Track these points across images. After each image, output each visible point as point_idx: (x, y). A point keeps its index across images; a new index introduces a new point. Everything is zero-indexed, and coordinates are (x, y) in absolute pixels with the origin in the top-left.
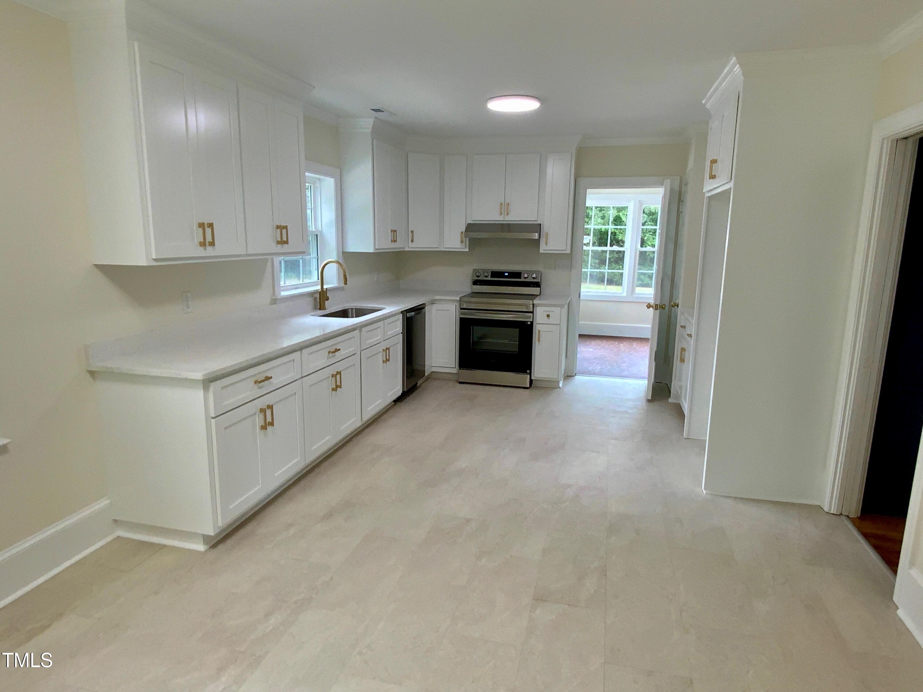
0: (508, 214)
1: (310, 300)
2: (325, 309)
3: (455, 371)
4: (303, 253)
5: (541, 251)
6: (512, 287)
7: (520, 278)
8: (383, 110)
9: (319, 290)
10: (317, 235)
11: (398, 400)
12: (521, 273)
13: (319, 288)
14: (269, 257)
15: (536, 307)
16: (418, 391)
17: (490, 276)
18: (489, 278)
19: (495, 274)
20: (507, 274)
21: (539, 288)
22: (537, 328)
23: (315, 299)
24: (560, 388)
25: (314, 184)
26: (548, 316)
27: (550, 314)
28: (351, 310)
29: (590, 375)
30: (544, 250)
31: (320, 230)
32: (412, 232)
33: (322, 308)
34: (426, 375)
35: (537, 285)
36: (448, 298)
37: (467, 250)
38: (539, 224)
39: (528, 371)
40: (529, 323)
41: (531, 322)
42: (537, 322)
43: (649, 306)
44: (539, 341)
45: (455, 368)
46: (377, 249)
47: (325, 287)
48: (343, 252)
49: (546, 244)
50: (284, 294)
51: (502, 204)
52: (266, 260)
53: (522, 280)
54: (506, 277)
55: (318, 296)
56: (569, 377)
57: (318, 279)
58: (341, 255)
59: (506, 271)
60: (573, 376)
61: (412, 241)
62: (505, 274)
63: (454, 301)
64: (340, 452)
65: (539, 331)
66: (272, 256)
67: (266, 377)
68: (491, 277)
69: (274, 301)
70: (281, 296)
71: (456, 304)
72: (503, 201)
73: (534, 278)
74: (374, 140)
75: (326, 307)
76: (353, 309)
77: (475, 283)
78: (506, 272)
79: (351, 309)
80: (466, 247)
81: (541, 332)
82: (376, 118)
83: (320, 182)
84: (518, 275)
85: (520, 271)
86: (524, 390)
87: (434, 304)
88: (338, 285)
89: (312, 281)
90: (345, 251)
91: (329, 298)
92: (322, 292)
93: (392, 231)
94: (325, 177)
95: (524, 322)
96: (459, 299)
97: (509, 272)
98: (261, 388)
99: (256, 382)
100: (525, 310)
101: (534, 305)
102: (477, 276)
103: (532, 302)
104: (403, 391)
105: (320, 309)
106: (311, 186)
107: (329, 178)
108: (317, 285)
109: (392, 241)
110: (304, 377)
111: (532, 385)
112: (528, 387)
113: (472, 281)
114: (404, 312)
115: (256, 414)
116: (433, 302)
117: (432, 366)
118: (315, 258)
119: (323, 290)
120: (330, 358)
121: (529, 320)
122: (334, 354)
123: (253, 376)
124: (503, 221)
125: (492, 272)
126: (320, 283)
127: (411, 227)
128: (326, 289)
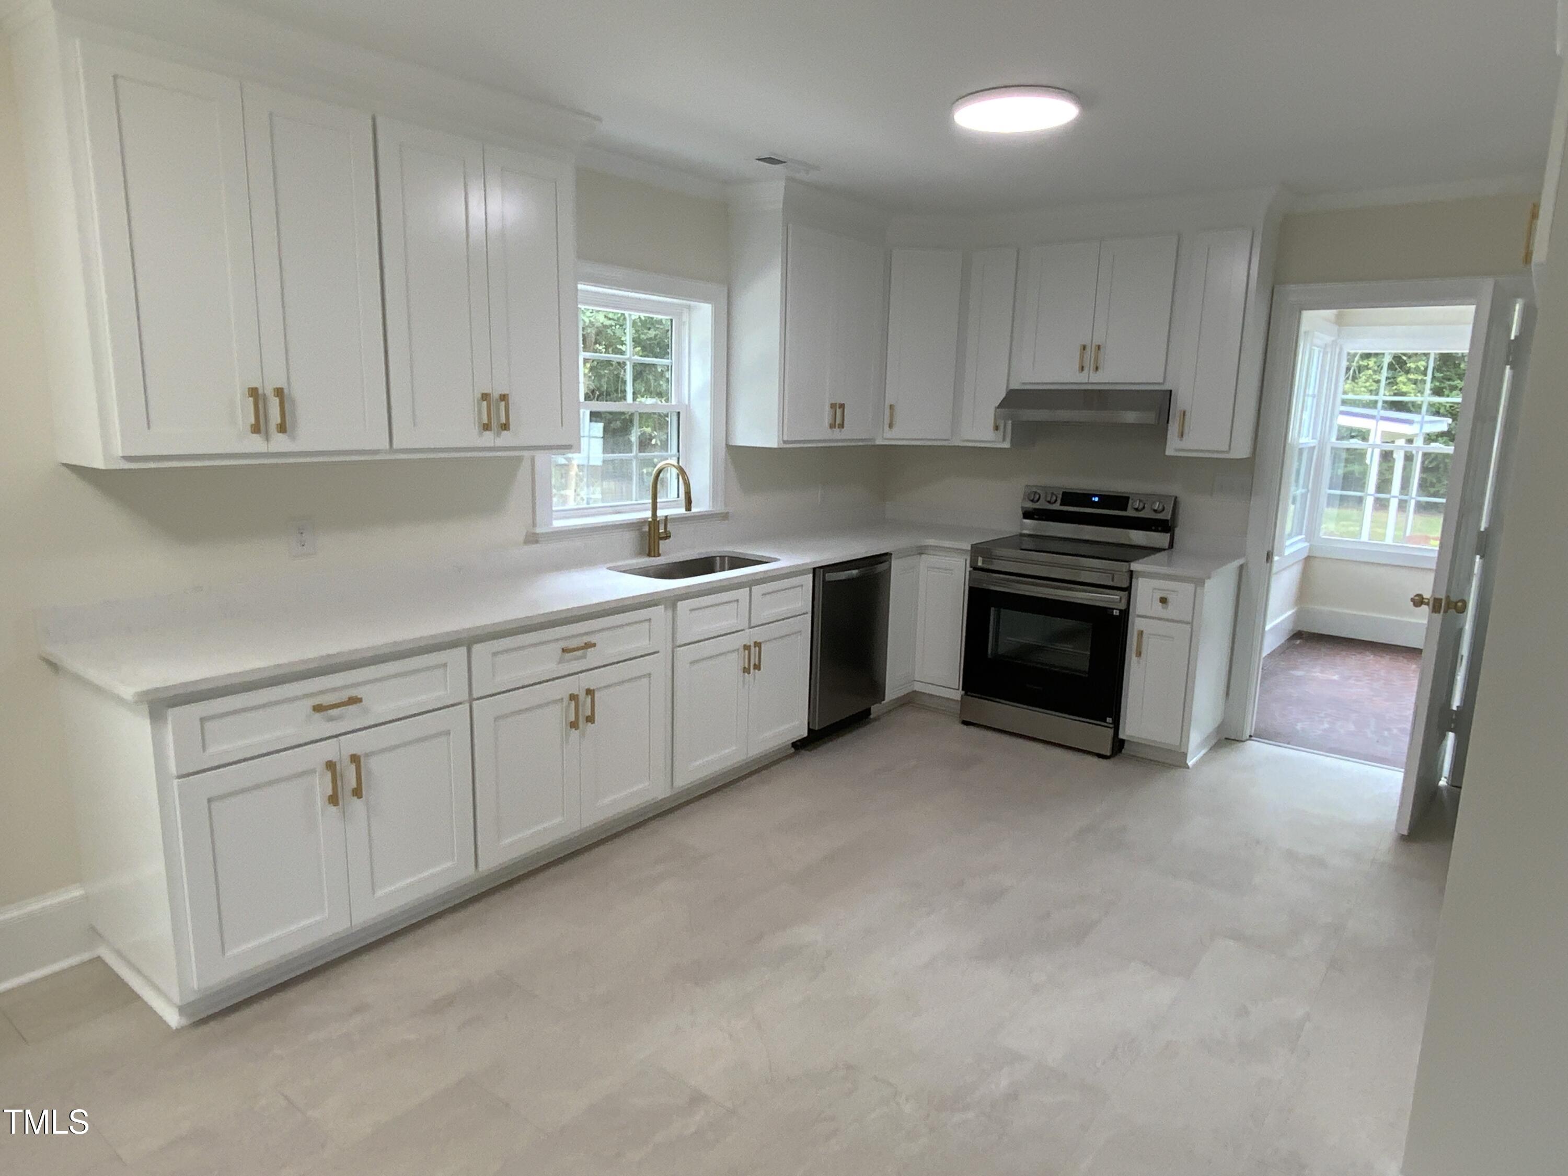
0: (1097, 368)
1: (629, 537)
2: (659, 555)
3: (957, 695)
4: (568, 448)
5: (1169, 452)
6: (1106, 528)
7: (1125, 510)
9: (648, 518)
10: (679, 413)
11: (800, 746)
12: (1127, 498)
13: (648, 514)
14: (526, 454)
15: (1137, 578)
16: (868, 726)
17: (1059, 501)
18: (1057, 507)
19: (1069, 497)
20: (1097, 499)
21: (1168, 535)
22: (1136, 624)
23: (642, 535)
24: (1188, 768)
25: (680, 315)
26: (1163, 601)
27: (1171, 597)
28: (720, 560)
29: (1289, 743)
30: (1176, 450)
31: (687, 402)
32: (891, 407)
33: (652, 554)
34: (887, 699)
35: (1166, 526)
36: (947, 544)
37: (1006, 445)
38: (1167, 391)
39: (1109, 720)
40: (1116, 613)
41: (1121, 611)
42: (1137, 613)
43: (1418, 601)
44: (1139, 654)
45: (958, 689)
46: (785, 442)
47: (661, 513)
48: (727, 446)
49: (1182, 435)
50: (558, 524)
51: (1084, 347)
52: (519, 459)
53: (1130, 513)
54: (1095, 505)
55: (646, 529)
56: (1233, 742)
57: (678, 497)
58: (722, 452)
59: (1095, 493)
60: (1242, 741)
61: (891, 426)
62: (1093, 499)
63: (962, 551)
64: (602, 849)
65: (1141, 633)
66: (531, 453)
67: (350, 699)
68: (1062, 504)
69: (533, 539)
70: (554, 528)
71: (965, 557)
72: (1087, 342)
73: (1155, 511)
74: (790, 226)
75: (660, 552)
76: (724, 557)
77: (1027, 515)
78: (1095, 496)
79: (716, 557)
80: (1004, 440)
81: (1145, 636)
82: (789, 178)
83: (689, 313)
84: (1120, 501)
85: (1127, 493)
86: (1101, 759)
87: (923, 556)
88: (711, 509)
89: (634, 502)
90: (730, 444)
91: (667, 536)
92: (654, 522)
93: (833, 406)
94: (696, 303)
95: (1105, 609)
96: (969, 548)
97: (1101, 495)
98: (331, 719)
99: (318, 708)
100: (1110, 583)
101: (1131, 572)
102: (1032, 501)
103: (1130, 567)
104: (809, 730)
105: (649, 555)
106: (671, 320)
107: (702, 304)
108: (646, 510)
109: (832, 426)
110: (478, 699)
111: (1123, 751)
112: (1108, 754)
113: (1022, 510)
114: (817, 570)
115: (312, 772)
116: (921, 551)
117: (915, 681)
118: (674, 456)
119: (658, 519)
120: (569, 661)
121: (1123, 606)
122: (579, 653)
123: (306, 696)
124: (1086, 383)
125: (1065, 494)
126: (650, 506)
127: (890, 400)
128: (664, 518)
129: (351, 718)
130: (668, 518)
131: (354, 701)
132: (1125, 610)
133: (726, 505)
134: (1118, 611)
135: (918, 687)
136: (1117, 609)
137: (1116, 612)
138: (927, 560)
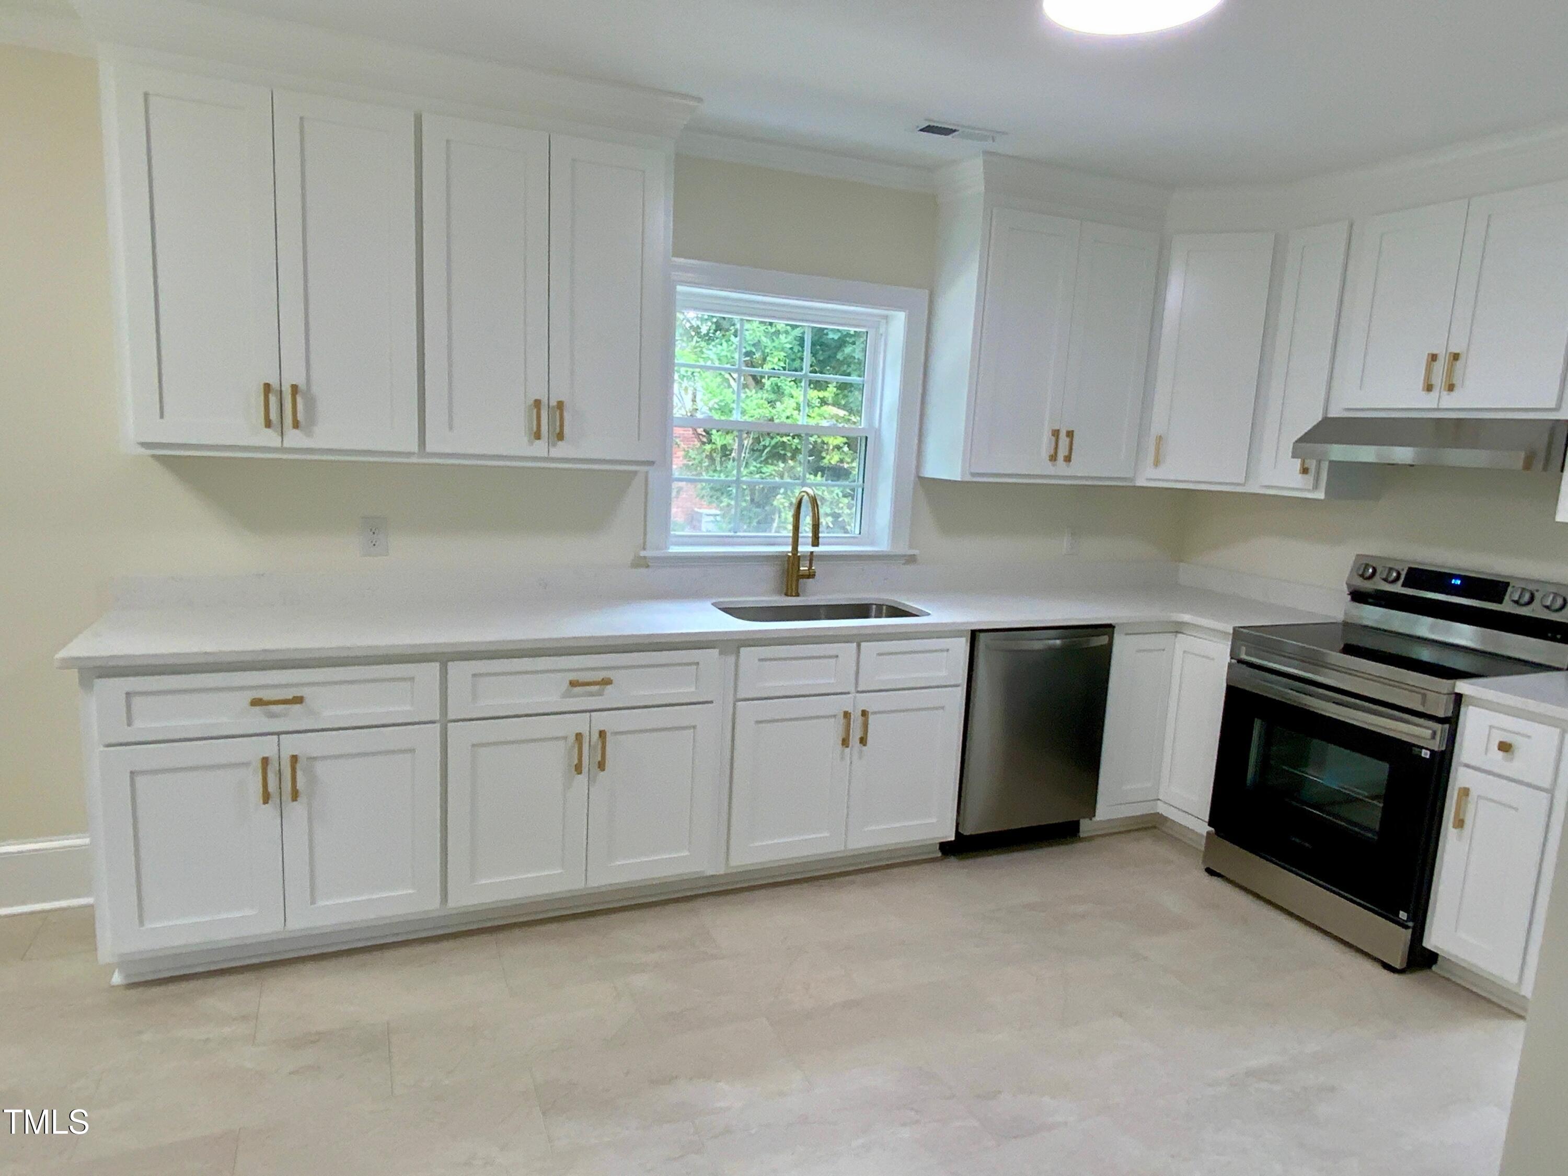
0: (1454, 388)
1: (770, 573)
2: (799, 595)
3: (1204, 829)
4: (648, 464)
5: (1559, 518)
7: (1501, 600)
8: (954, 128)
10: (866, 438)
12: (1505, 585)
13: (787, 549)
15: (1468, 706)
17: (1402, 580)
18: (1398, 588)
19: (1417, 577)
20: (1458, 582)
22: (1458, 777)
23: (781, 570)
25: (876, 326)
26: (1505, 747)
27: (1518, 743)
28: (877, 609)
31: (877, 425)
32: (1160, 439)
33: (792, 593)
34: (1103, 816)
36: (1207, 623)
37: (1320, 495)
38: (1562, 421)
39: (1406, 914)
41: (1433, 752)
42: (1465, 760)
44: (1460, 823)
45: (1206, 823)
46: (972, 475)
47: (804, 549)
48: (917, 477)
50: (674, 550)
51: (1432, 357)
53: (1508, 607)
54: (1455, 591)
58: (909, 483)
59: (1455, 571)
61: (1157, 462)
62: (1453, 581)
63: (1223, 634)
65: (1465, 792)
67: (293, 697)
68: (1404, 585)
69: (642, 562)
70: (670, 553)
71: (1225, 643)
72: (1437, 348)
74: (994, 214)
75: (801, 591)
77: (1358, 596)
78: (1456, 577)
79: (875, 604)
80: (1316, 487)
81: (1472, 797)
82: (986, 153)
83: (887, 322)
84: (1495, 589)
85: (1505, 577)
86: (1386, 972)
87: (1180, 635)
88: (889, 550)
89: (773, 534)
90: (922, 475)
91: (811, 575)
92: (794, 559)
93: (1056, 433)
94: (893, 312)
95: (1411, 745)
96: (1231, 631)
97: (1465, 576)
98: (272, 716)
99: (256, 702)
100: (1420, 709)
101: (1459, 699)
102: (1362, 576)
103: (1454, 688)
104: (958, 833)
105: (786, 595)
106: (867, 332)
107: (897, 313)
108: (786, 544)
109: (1053, 458)
110: (455, 721)
111: (1434, 968)
112: (1398, 966)
113: (1348, 588)
114: (977, 634)
115: (246, 764)
116: (1178, 629)
117: (1159, 799)
118: (860, 486)
119: (799, 554)
120: (575, 696)
121: (1437, 745)
122: (597, 688)
123: (242, 688)
124: (1434, 410)
125: (1411, 570)
126: (790, 540)
127: (1157, 428)
128: (809, 554)
129: (294, 718)
130: (814, 554)
131: (299, 700)
132: (1443, 753)
133: (911, 547)
134: (1428, 752)
135: (1162, 809)
136: (1427, 749)
137: (1426, 754)
138: (1183, 642)
